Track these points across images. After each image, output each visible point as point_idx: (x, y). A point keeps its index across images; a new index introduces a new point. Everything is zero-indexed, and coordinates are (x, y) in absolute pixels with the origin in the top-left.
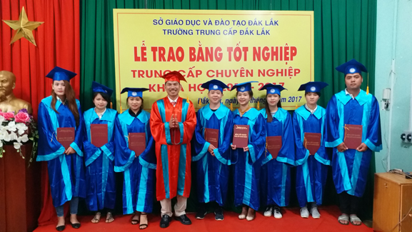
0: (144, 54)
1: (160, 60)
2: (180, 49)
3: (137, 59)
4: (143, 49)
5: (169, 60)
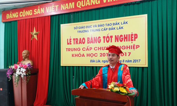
0: (70, 41)
1: (76, 44)
2: (84, 39)
3: (68, 44)
4: (70, 39)
5: (79, 44)
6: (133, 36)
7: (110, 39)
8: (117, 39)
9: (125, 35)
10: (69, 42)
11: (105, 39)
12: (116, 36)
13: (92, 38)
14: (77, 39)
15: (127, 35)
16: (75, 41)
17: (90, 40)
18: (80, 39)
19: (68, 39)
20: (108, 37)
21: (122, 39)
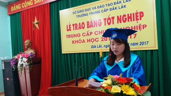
0: (70, 28)
2: (83, 23)
3: (68, 30)
5: (79, 29)
6: (139, 15)
7: (112, 20)
8: (119, 20)
9: (128, 15)
10: (68, 28)
11: (106, 21)
12: (118, 17)
13: (91, 22)
14: (76, 24)
15: (131, 14)
16: (75, 26)
17: (90, 24)
18: (80, 24)
19: (67, 26)
20: (109, 18)
21: (126, 19)
